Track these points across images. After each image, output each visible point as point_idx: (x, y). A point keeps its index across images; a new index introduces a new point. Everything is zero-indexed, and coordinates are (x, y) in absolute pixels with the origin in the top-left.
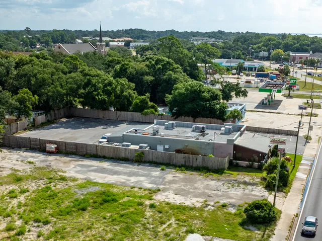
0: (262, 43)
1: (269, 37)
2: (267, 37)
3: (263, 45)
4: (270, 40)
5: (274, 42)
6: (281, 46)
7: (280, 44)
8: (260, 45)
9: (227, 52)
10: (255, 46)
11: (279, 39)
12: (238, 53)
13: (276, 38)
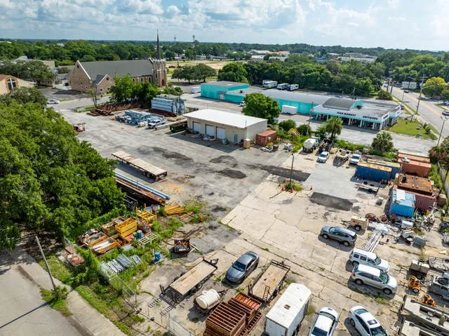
0: (412, 65)
1: (425, 56)
2: (421, 57)
3: (414, 68)
4: (424, 61)
5: (431, 65)
6: (442, 70)
7: (441, 67)
8: (409, 67)
9: (348, 79)
10: (401, 69)
11: (439, 59)
12: (365, 81)
13: (435, 59)
